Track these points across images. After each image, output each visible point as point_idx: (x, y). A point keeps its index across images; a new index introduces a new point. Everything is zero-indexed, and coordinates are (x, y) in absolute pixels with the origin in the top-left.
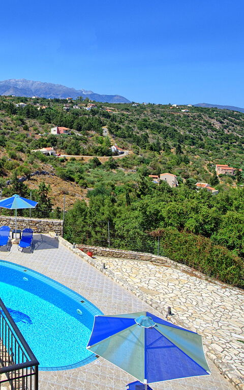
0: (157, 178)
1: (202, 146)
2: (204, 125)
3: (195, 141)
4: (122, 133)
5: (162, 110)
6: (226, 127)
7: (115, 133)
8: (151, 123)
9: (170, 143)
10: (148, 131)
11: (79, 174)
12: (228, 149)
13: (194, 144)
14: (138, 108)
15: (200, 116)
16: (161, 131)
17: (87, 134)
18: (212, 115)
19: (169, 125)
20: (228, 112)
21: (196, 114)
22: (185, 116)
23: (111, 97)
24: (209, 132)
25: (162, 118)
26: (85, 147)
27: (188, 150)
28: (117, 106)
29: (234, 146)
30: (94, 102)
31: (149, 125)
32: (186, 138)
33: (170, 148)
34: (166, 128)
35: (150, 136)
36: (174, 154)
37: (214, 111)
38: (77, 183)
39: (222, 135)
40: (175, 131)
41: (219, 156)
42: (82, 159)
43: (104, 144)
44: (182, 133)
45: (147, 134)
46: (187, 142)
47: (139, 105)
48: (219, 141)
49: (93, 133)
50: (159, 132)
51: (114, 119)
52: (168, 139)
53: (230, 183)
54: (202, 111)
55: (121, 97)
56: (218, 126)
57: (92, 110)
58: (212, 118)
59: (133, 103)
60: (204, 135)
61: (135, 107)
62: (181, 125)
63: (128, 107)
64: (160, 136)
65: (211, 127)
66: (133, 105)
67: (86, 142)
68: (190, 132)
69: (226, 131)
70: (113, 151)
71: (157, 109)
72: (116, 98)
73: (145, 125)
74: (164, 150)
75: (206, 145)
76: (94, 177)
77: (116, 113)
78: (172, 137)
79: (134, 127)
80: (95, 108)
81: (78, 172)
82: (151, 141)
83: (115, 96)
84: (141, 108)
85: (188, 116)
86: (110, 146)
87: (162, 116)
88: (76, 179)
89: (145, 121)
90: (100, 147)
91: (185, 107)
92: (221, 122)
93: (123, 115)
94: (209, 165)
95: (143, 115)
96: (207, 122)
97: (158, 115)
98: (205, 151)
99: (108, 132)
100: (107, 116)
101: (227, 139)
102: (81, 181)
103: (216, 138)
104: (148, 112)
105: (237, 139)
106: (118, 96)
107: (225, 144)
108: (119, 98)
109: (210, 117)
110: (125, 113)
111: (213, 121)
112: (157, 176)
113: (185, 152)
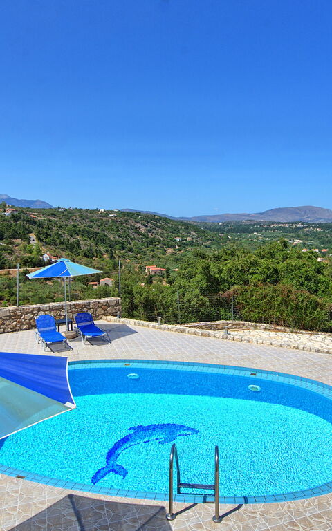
0: (96, 285)
1: (131, 250)
2: (132, 229)
3: (124, 246)
4: (52, 240)
5: (91, 215)
6: (150, 231)
7: (44, 240)
8: (81, 229)
9: (103, 249)
10: (79, 238)
11: (8, 290)
12: (154, 251)
13: (124, 249)
14: (66, 213)
15: (126, 221)
16: (91, 237)
17: (12, 243)
18: (138, 220)
19: (98, 231)
20: (150, 216)
21: (123, 218)
22: (113, 221)
23: (33, 202)
24: (136, 236)
25: (91, 223)
26: (11, 258)
27: (119, 255)
28: (42, 211)
29: (158, 248)
30: (13, 207)
31: (79, 231)
32: (116, 243)
33: (102, 254)
34: (97, 233)
35: (82, 242)
36: (108, 259)
37: (138, 215)
38: (8, 301)
39: (147, 238)
40: (105, 236)
41: (147, 258)
42: (9, 273)
43: (35, 253)
44: (112, 238)
45: (78, 241)
46: (117, 247)
47: (66, 210)
48: (145, 244)
49: (18, 241)
50: (90, 238)
51: (40, 225)
52: (99, 244)
53: (161, 282)
54: (128, 216)
55: (43, 202)
56: (143, 230)
57: (13, 216)
58: (138, 222)
59: (59, 208)
60: (132, 239)
61: (62, 212)
62: (111, 231)
63: (54, 212)
64: (91, 242)
65: (137, 231)
66: (60, 210)
67: (11, 252)
68: (119, 237)
69: (150, 234)
70: (46, 260)
71: (85, 214)
72: (37, 203)
73: (75, 232)
74: (97, 257)
75: (134, 249)
76: (28, 292)
77: (42, 219)
78: (103, 242)
79: (64, 233)
80: (16, 213)
81: (6, 288)
82: (84, 248)
83: (36, 201)
84: (68, 214)
85: (116, 221)
86: (42, 255)
87: (91, 221)
88: (7, 297)
89: (75, 226)
90: (29, 257)
91: (112, 212)
92: (146, 226)
93: (50, 221)
94: (140, 268)
95: (71, 221)
96: (134, 227)
97: (87, 220)
98: (134, 255)
99: (36, 241)
100: (33, 222)
101: (151, 242)
102: (12, 298)
103: (142, 242)
104: (76, 217)
105: (159, 241)
106: (39, 201)
107: (151, 247)
108: (40, 203)
109: (135, 221)
110: (51, 218)
111: (138, 225)
112: (96, 283)
113: (116, 257)
